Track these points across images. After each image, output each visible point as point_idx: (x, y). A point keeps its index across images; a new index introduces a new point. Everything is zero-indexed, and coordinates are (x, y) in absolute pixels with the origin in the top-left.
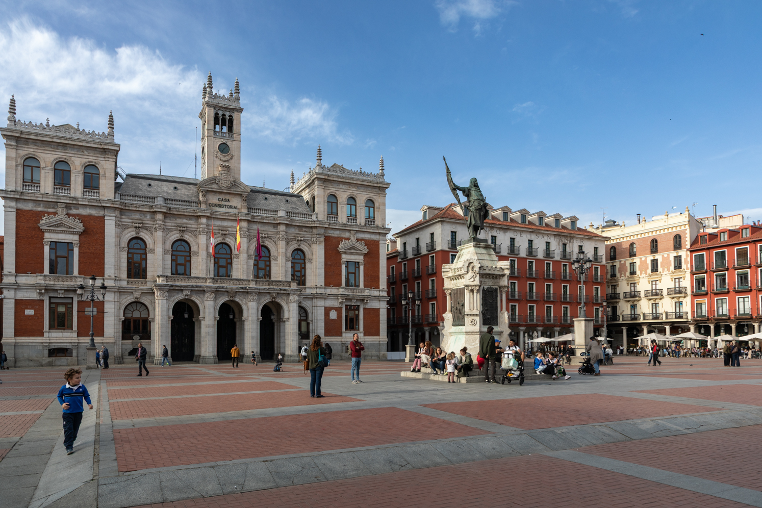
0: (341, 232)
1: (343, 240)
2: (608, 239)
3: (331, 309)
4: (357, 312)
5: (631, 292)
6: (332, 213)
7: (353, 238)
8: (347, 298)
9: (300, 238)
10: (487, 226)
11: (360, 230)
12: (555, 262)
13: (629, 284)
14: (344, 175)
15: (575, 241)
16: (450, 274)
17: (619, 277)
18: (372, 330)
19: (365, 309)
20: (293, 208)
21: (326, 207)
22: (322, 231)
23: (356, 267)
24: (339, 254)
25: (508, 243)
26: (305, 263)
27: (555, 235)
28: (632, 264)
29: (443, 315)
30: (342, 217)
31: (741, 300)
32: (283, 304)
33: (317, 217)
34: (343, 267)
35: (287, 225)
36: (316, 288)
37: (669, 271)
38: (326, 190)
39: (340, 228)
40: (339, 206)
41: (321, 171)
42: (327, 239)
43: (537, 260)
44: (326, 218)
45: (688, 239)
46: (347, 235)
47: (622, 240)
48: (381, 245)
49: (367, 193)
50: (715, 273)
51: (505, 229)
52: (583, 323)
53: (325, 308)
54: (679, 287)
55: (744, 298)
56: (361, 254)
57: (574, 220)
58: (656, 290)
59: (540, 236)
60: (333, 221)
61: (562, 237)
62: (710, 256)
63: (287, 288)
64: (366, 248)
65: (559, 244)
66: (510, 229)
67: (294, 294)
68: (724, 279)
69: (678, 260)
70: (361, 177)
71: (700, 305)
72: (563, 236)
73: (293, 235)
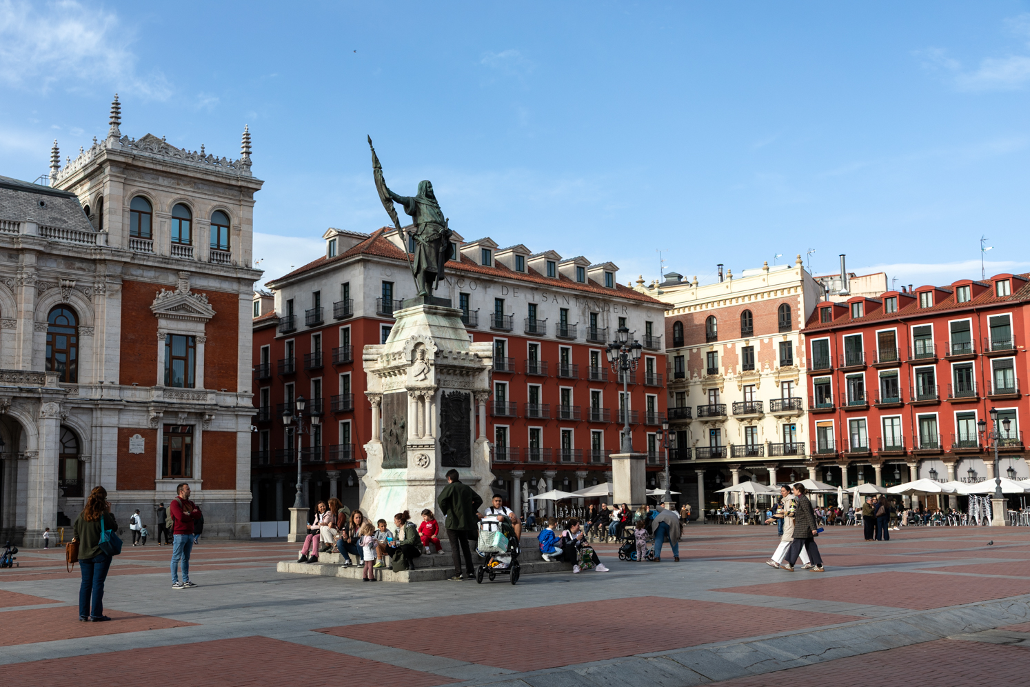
0: (157, 274)
1: (163, 290)
2: (669, 307)
3: (133, 431)
4: (188, 440)
5: (710, 405)
6: (140, 233)
7: (183, 287)
8: (167, 410)
9: (67, 283)
10: (453, 275)
11: (198, 270)
12: (577, 347)
13: (707, 391)
14: (166, 158)
15: (612, 309)
16: (379, 365)
17: (689, 377)
18: (219, 476)
19: (204, 432)
20: (55, 219)
21: (127, 221)
22: (118, 270)
23: (188, 347)
24: (153, 318)
25: (491, 307)
26: (77, 335)
27: (577, 297)
28: (711, 355)
29: (365, 446)
30: (162, 242)
31: (888, 422)
32: (26, 420)
33: (107, 241)
34: (161, 345)
35: (40, 254)
36: (101, 388)
37: (772, 369)
38: (127, 187)
39: (156, 264)
40: (156, 222)
41: (119, 147)
42: (128, 288)
43: (545, 342)
44: (126, 242)
45: (802, 313)
46: (171, 279)
47: (692, 310)
48: (241, 304)
49: (216, 198)
50: (846, 375)
51: (486, 281)
52: (627, 462)
53: (120, 430)
54: (790, 398)
55: (892, 418)
56: (199, 320)
57: (610, 270)
58: (752, 402)
59: (551, 298)
60: (141, 249)
61: (589, 301)
62: (836, 344)
63: (35, 386)
64: (210, 308)
65: (584, 314)
66: (496, 282)
67: (51, 400)
68: (861, 385)
69: (786, 347)
70: (203, 166)
71: (822, 431)
72: (591, 298)
73: (53, 275)
